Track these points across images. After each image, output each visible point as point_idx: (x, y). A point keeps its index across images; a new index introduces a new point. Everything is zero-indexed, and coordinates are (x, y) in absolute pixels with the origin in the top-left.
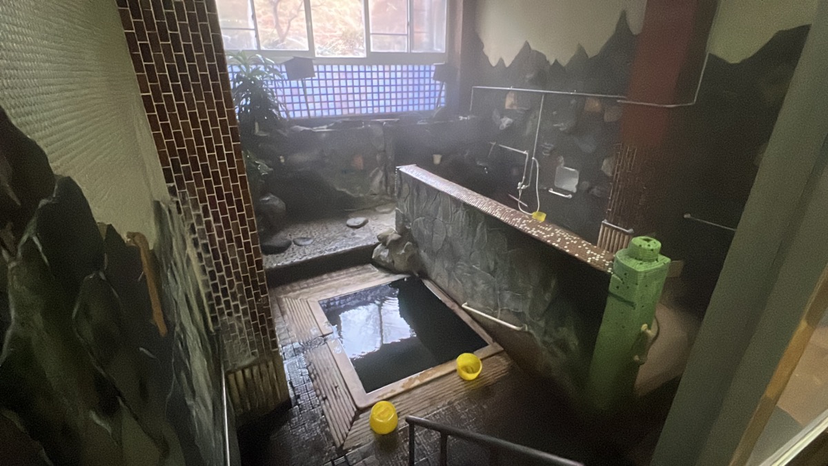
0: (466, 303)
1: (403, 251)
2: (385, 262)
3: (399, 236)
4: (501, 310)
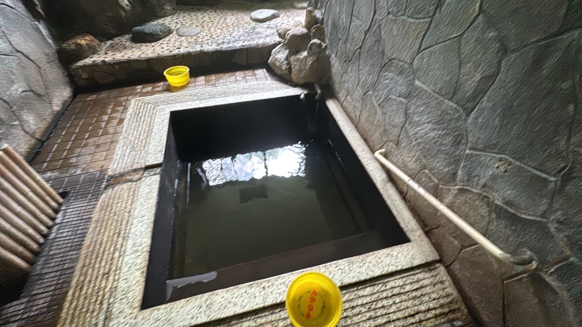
0: (383, 150)
1: (305, 54)
2: (280, 67)
3: (305, 31)
4: (459, 190)
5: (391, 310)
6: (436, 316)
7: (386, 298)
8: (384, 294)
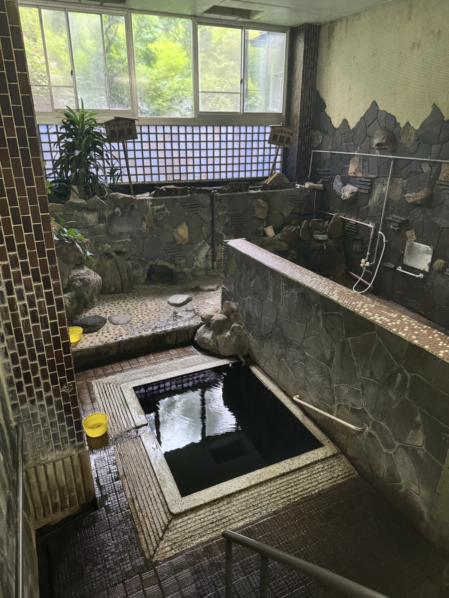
0: (298, 396)
1: (228, 333)
2: (208, 345)
4: (338, 406)
5: (319, 478)
6: (343, 478)
7: (316, 474)
8: (314, 472)
